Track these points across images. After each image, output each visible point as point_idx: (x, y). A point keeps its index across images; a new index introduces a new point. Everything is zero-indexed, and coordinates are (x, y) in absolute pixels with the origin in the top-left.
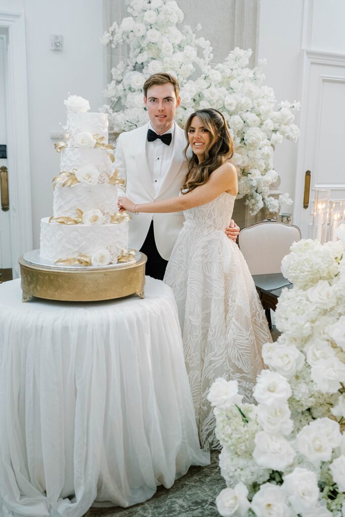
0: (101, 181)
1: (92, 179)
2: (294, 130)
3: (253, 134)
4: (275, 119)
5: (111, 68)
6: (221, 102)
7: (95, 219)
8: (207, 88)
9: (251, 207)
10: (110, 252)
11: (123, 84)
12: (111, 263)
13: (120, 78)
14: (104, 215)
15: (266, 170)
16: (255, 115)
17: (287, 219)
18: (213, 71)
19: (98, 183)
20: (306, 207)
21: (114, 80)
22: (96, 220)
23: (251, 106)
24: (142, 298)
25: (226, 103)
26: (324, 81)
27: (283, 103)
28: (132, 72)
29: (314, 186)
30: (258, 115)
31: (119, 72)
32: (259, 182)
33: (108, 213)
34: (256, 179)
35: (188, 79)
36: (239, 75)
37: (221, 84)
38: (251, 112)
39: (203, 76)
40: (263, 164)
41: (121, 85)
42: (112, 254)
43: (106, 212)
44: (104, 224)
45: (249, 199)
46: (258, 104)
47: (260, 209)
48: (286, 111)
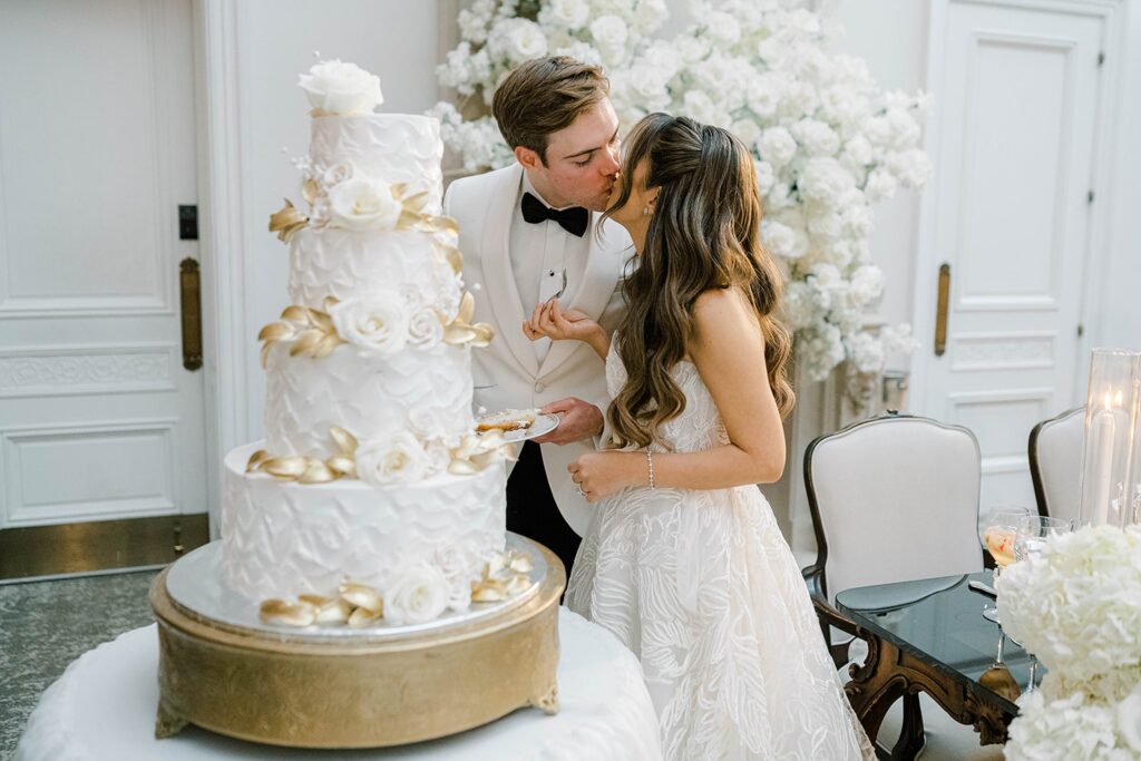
0: (416, 336)
1: (387, 331)
2: (918, 164)
3: (823, 176)
4: (874, 138)
5: (458, 11)
6: (737, 95)
7: (397, 463)
8: (705, 58)
9: (813, 360)
10: (446, 571)
11: (488, 52)
12: (449, 610)
13: (480, 37)
14: (426, 447)
15: (852, 267)
16: (826, 125)
17: (898, 385)
18: (720, 16)
19: (408, 342)
20: (939, 352)
21: (465, 40)
22: (397, 468)
23: (814, 104)
24: (550, 714)
25: (751, 97)
26: (983, 42)
27: (889, 96)
28: (510, 22)
29: (960, 300)
30: (834, 126)
31: (479, 22)
32: (834, 295)
33: (439, 440)
34: (830, 290)
35: (655, 36)
36: (780, 27)
37: (735, 51)
38: (814, 118)
39: (692, 28)
40: (845, 251)
41: (482, 53)
42: (452, 580)
43: (432, 437)
44: (426, 477)
45: (809, 337)
46: (832, 97)
47: (835, 363)
48: (898, 115)
